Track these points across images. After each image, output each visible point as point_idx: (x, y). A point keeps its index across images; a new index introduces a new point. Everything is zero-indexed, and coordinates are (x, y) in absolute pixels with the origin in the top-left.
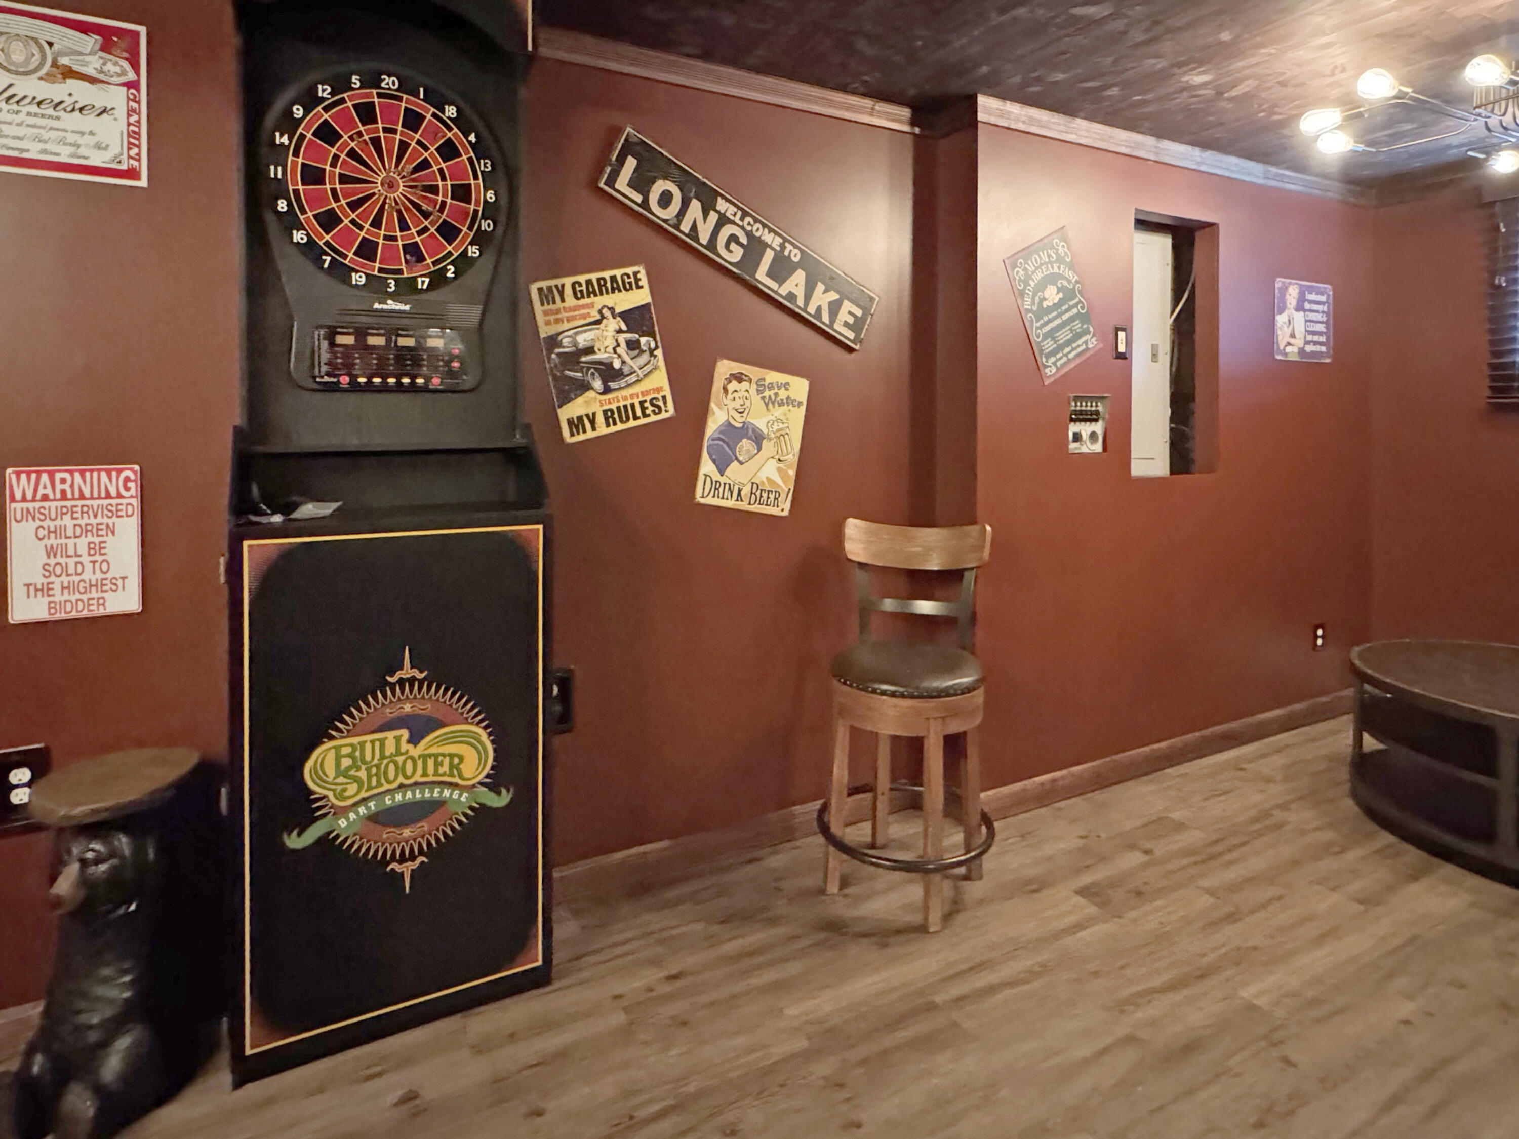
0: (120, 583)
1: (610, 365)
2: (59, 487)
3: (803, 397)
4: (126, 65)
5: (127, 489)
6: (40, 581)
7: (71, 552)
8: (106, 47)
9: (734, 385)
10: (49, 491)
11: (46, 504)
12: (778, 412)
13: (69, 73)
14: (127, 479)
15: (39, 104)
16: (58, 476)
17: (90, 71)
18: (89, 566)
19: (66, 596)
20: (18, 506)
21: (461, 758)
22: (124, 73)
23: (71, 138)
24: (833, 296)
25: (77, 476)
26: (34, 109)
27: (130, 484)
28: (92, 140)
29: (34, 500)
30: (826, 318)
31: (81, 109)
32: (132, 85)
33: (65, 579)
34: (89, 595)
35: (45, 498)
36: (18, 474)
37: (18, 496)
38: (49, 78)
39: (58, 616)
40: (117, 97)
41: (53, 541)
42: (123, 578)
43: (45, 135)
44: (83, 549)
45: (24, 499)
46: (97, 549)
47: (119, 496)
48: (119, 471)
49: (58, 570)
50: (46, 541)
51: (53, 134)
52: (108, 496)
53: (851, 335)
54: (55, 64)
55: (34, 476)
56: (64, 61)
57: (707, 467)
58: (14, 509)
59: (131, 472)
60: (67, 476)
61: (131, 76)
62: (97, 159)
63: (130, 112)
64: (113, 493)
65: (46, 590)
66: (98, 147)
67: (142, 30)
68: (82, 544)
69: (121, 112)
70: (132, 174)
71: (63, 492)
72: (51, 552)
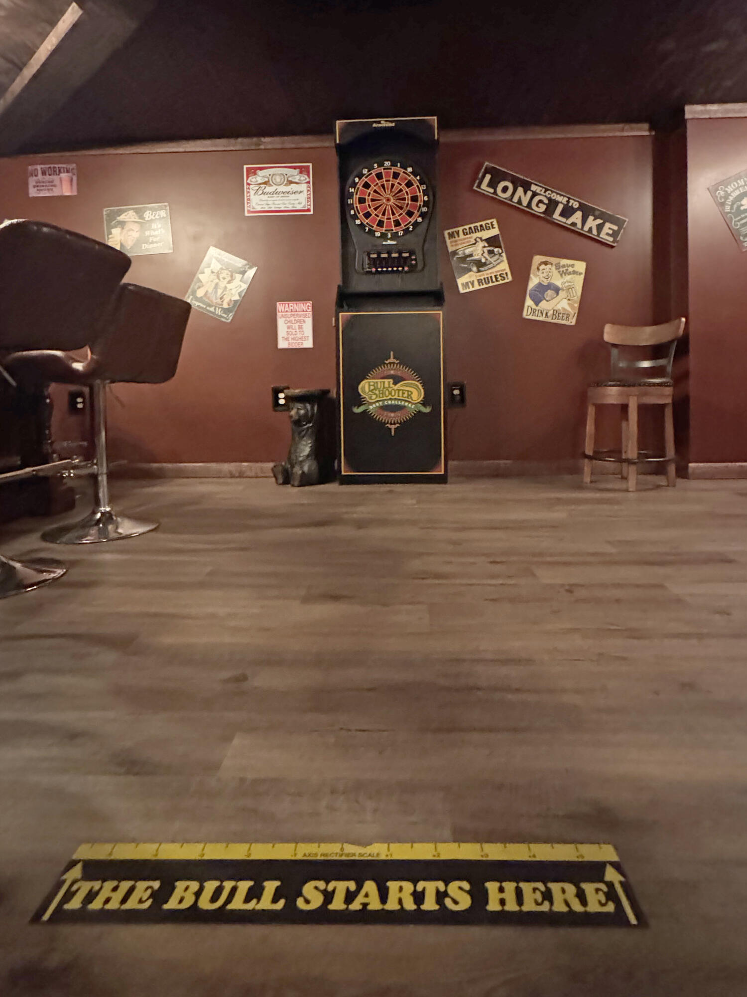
0: (307, 338)
1: (479, 261)
2: (290, 308)
3: (582, 270)
4: (306, 177)
5: (309, 309)
6: (286, 336)
7: (294, 328)
8: (301, 172)
9: (543, 267)
10: (288, 309)
11: (287, 313)
13: (291, 182)
14: (308, 306)
15: (284, 193)
16: (290, 305)
17: (297, 180)
18: (298, 332)
19: (293, 341)
20: (280, 314)
21: (412, 393)
22: (306, 179)
23: (292, 202)
25: (295, 305)
26: (282, 195)
27: (310, 308)
28: (297, 202)
29: (284, 312)
30: (594, 232)
31: (295, 193)
32: (309, 182)
33: (292, 336)
34: (298, 342)
35: (287, 311)
36: (280, 304)
37: (280, 311)
38: (286, 185)
39: (291, 347)
40: (304, 187)
41: (289, 324)
42: (308, 337)
43: (286, 202)
44: (297, 327)
45: (282, 312)
46: (300, 327)
47: (306, 311)
48: (306, 303)
49: (291, 333)
50: (287, 325)
51: (288, 201)
52: (303, 311)
53: (610, 239)
54: (288, 180)
55: (284, 305)
56: (290, 179)
58: (279, 314)
59: (310, 303)
60: (292, 304)
61: (308, 180)
62: (299, 207)
63: (308, 191)
64: (305, 310)
65: (287, 339)
66: (299, 203)
67: (311, 165)
68: (297, 325)
69: (305, 192)
70: (309, 210)
71: (291, 310)
72: (288, 328)
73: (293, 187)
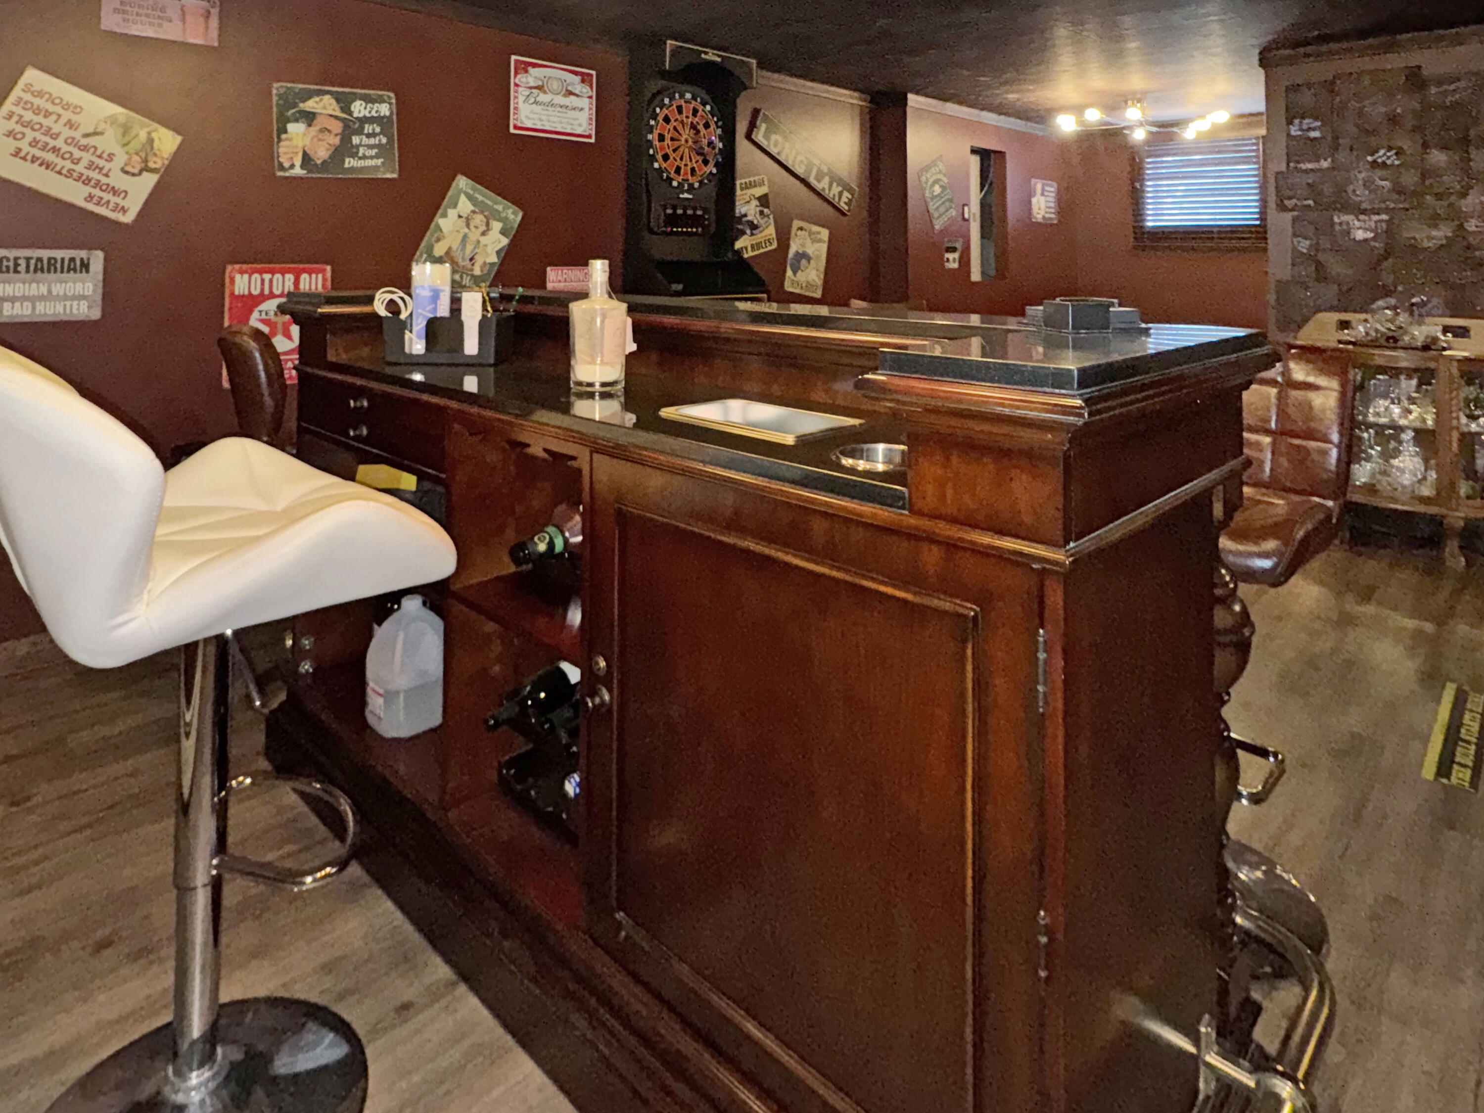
1: (752, 222)
2: (564, 276)
3: (826, 238)
4: (587, 88)
9: (799, 233)
10: (560, 278)
12: (817, 245)
13: (570, 94)
15: (561, 107)
16: (564, 271)
17: (577, 92)
20: (551, 284)
22: (587, 92)
23: (570, 121)
24: (840, 189)
25: (570, 272)
26: (559, 109)
28: (578, 122)
29: (556, 282)
30: (837, 199)
31: (574, 109)
32: (590, 96)
35: (560, 282)
36: (552, 269)
37: (551, 280)
38: (565, 96)
40: (583, 102)
43: (563, 120)
45: (553, 281)
47: (583, 281)
51: (566, 120)
52: (580, 281)
53: (846, 208)
54: (567, 89)
55: (556, 272)
56: (569, 88)
57: (789, 273)
60: (566, 271)
61: (589, 92)
62: (579, 131)
63: (590, 109)
66: (580, 125)
67: (594, 73)
69: (587, 109)
70: (589, 137)
73: (572, 101)
